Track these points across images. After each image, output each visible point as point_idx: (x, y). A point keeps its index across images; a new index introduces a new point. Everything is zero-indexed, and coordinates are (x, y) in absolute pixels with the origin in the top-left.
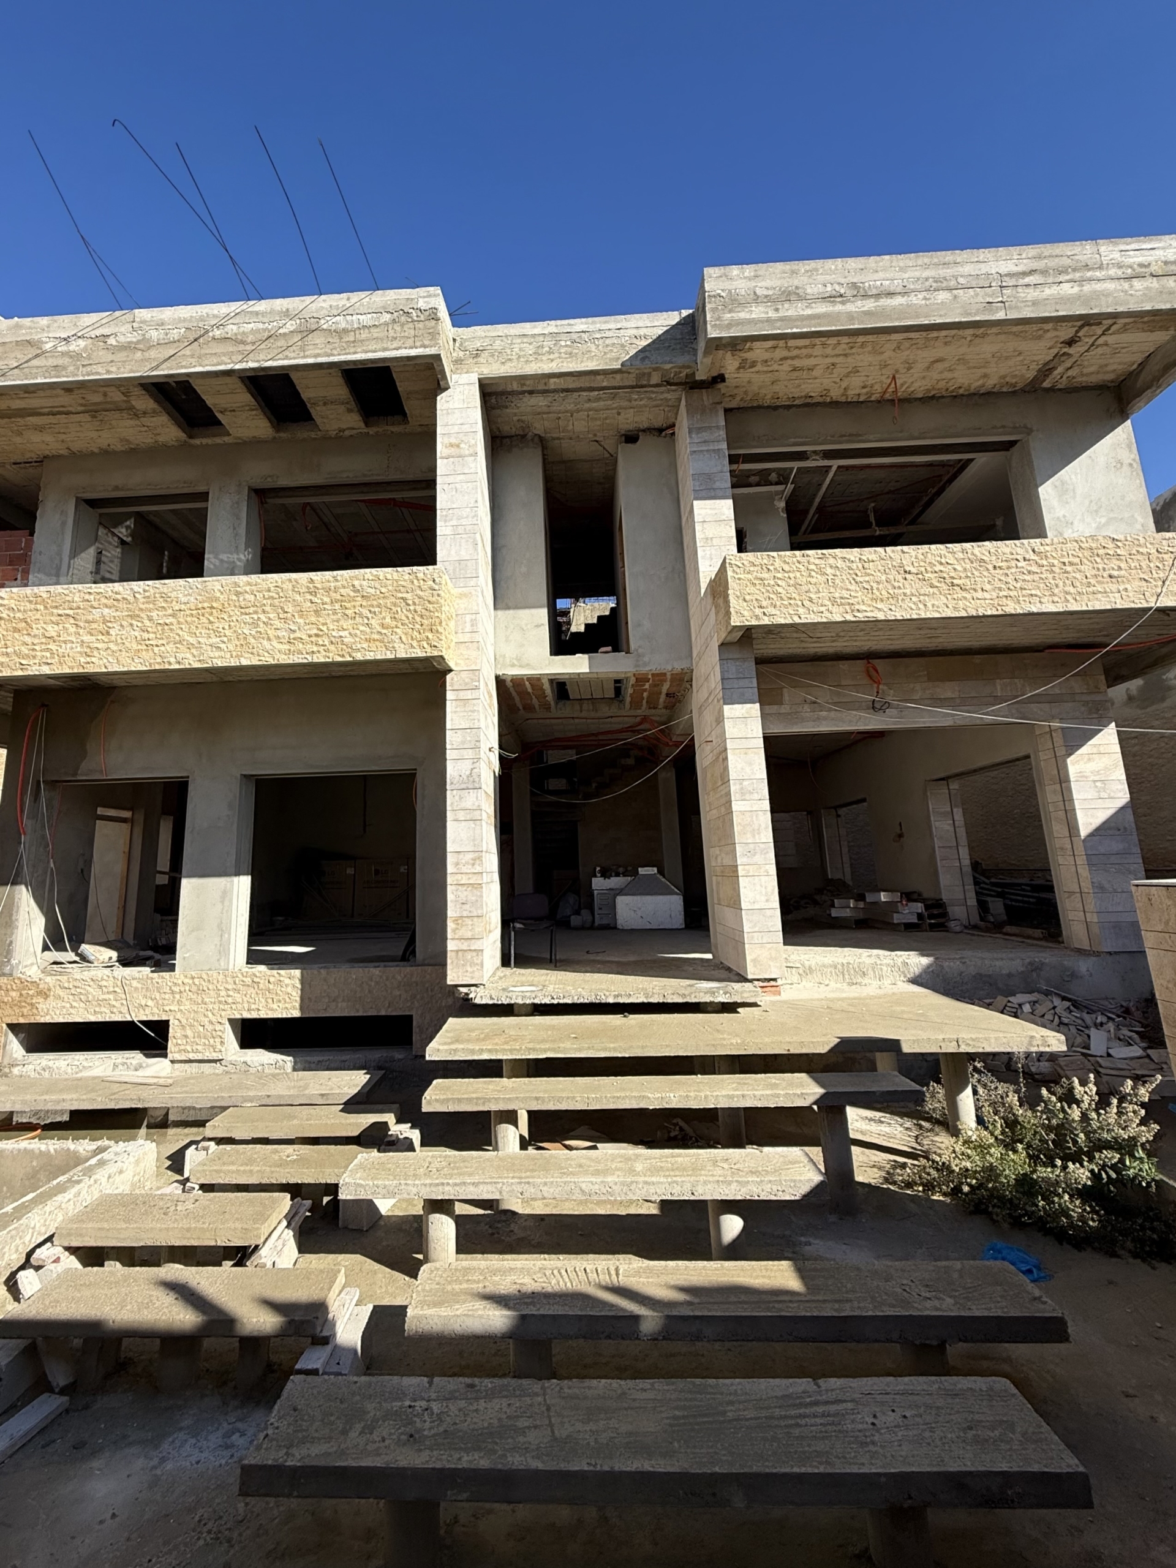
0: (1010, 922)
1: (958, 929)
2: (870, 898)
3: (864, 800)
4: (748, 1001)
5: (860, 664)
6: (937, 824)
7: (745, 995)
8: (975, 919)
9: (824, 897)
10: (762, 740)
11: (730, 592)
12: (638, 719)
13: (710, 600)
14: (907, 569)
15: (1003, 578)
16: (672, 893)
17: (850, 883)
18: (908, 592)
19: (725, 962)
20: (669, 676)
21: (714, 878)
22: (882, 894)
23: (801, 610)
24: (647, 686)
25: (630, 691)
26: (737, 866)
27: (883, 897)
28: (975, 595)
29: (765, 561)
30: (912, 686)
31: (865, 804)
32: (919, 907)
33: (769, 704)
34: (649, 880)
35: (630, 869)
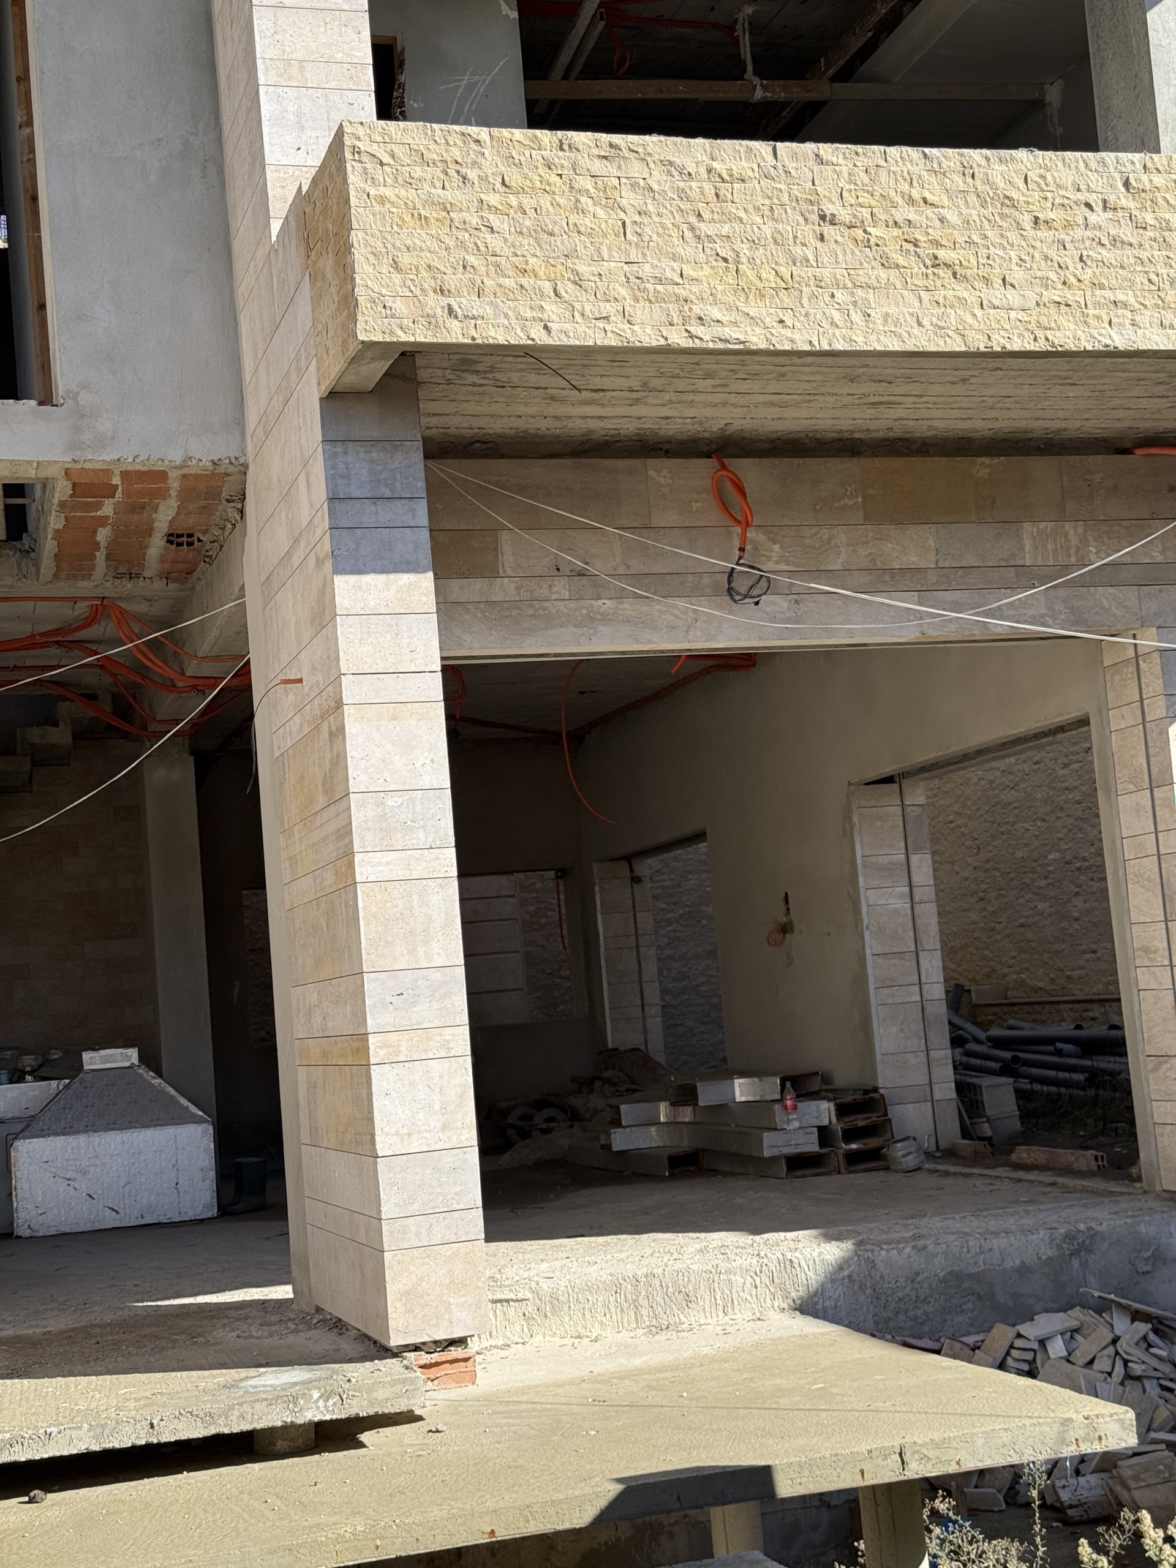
0: (1027, 1138)
1: (911, 1161)
2: (708, 1094)
3: (699, 837)
4: (389, 1409)
5: (702, 470)
6: (872, 894)
7: (381, 1394)
8: (951, 1131)
9: (596, 1101)
10: (437, 681)
11: (357, 237)
12: (82, 608)
13: (294, 254)
14: (829, 209)
15: (1052, 253)
16: (181, 1118)
17: (661, 1058)
18: (826, 274)
19: (327, 1307)
20: (174, 485)
21: (302, 1073)
22: (738, 1082)
23: (552, 310)
24: (108, 509)
25: (55, 522)
26: (364, 1037)
27: (741, 1090)
28: (986, 294)
29: (457, 154)
30: (825, 533)
31: (703, 846)
32: (823, 1111)
33: (462, 575)
34: (113, 1085)
35: (56, 1057)
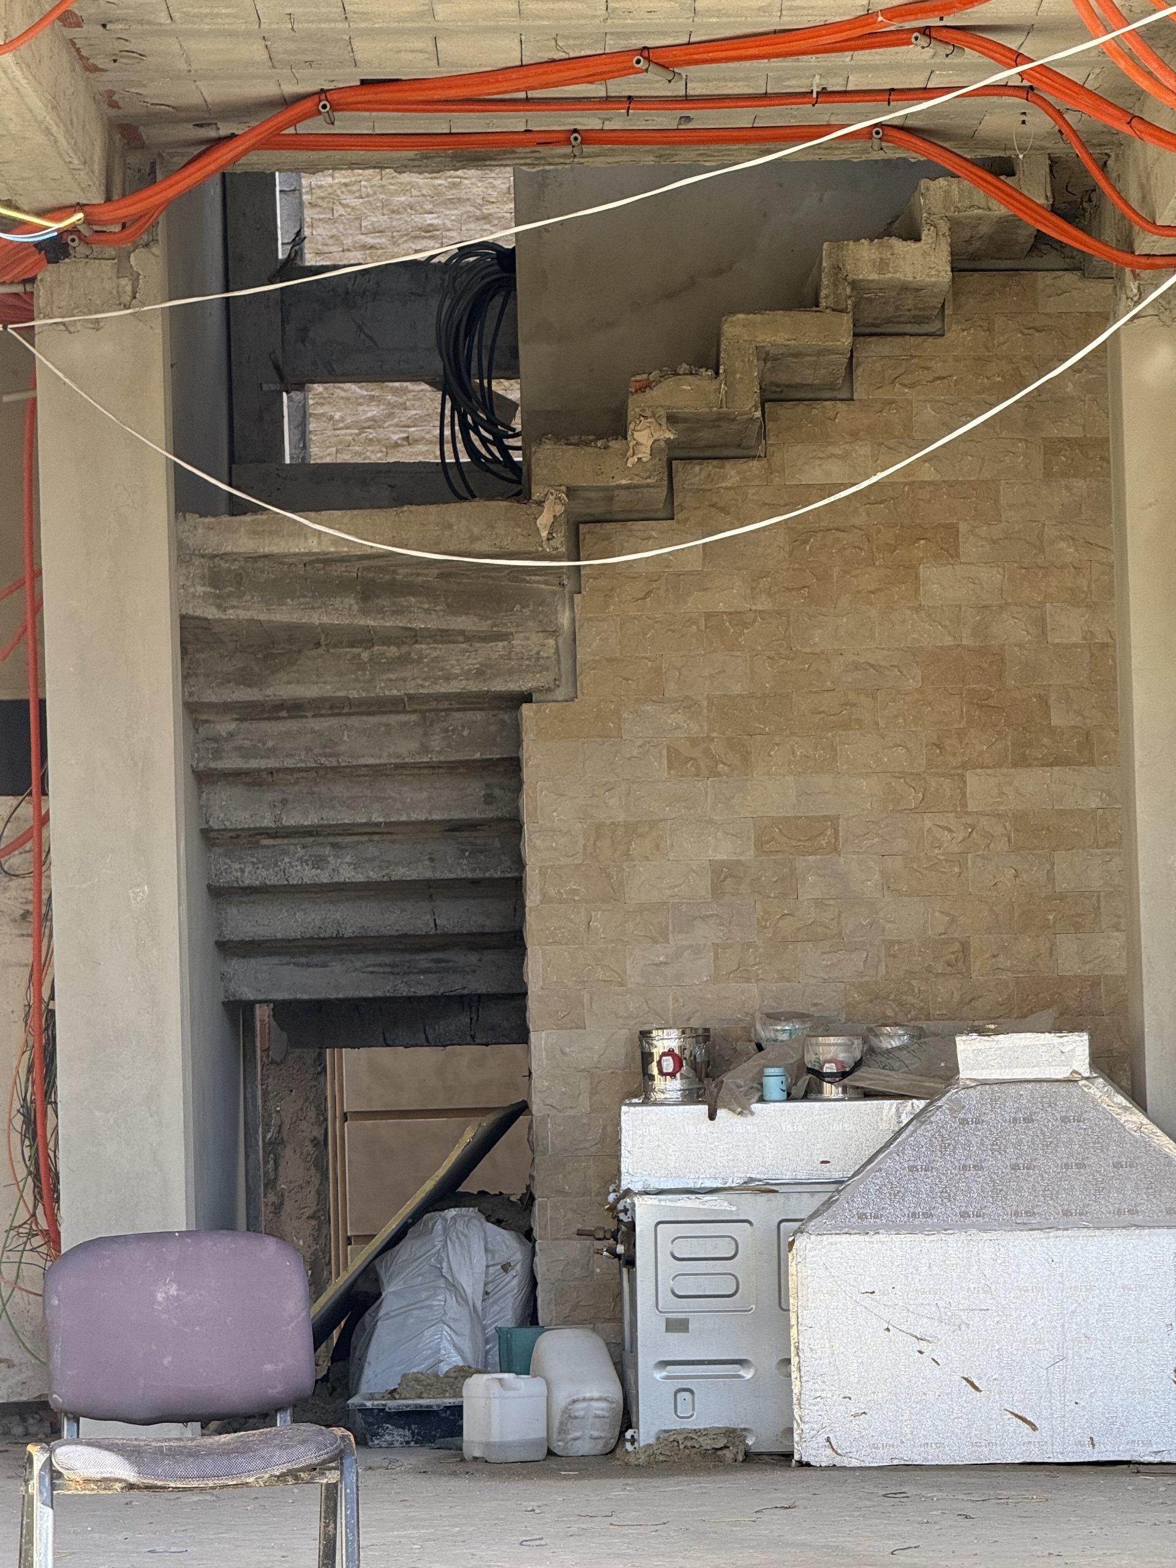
34: (1028, 1120)
35: (895, 1043)
